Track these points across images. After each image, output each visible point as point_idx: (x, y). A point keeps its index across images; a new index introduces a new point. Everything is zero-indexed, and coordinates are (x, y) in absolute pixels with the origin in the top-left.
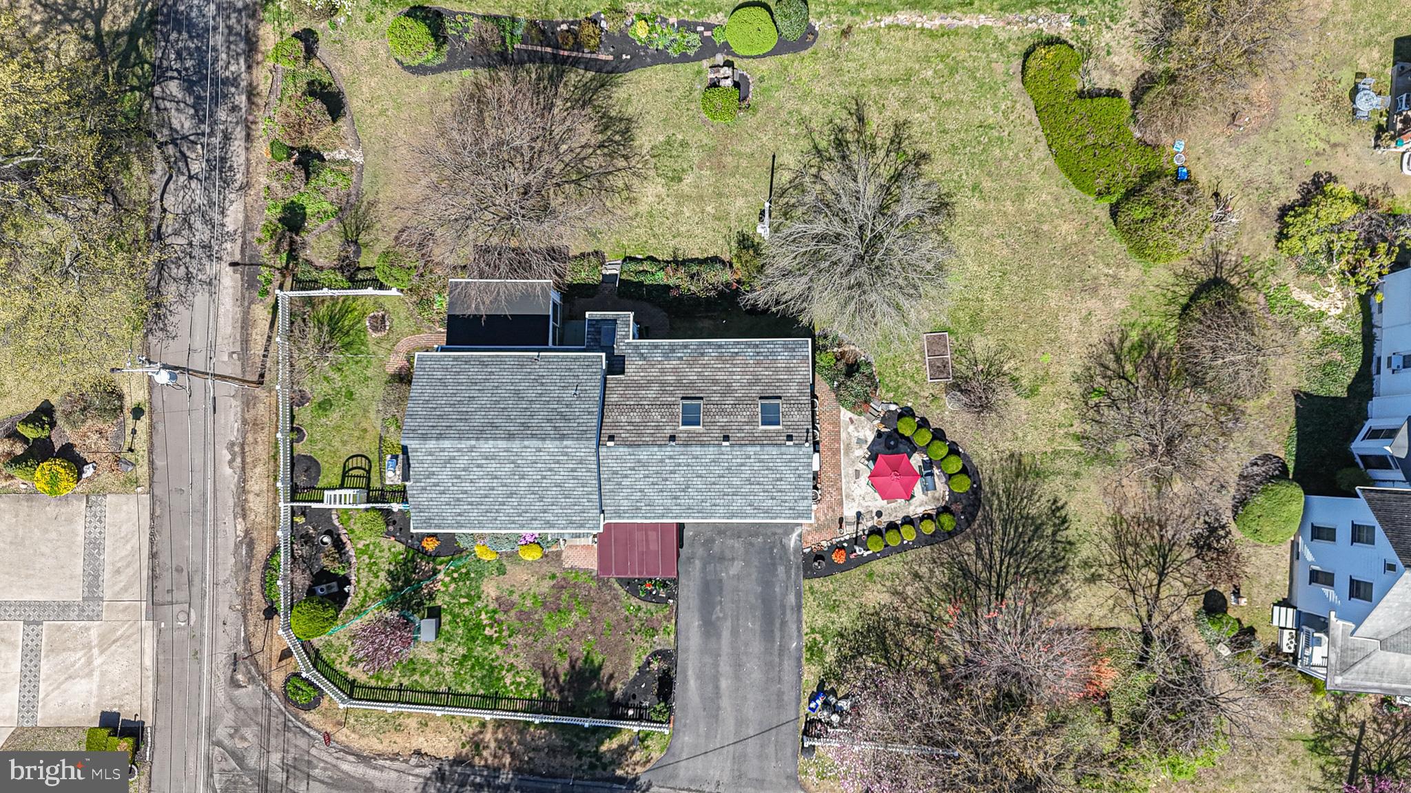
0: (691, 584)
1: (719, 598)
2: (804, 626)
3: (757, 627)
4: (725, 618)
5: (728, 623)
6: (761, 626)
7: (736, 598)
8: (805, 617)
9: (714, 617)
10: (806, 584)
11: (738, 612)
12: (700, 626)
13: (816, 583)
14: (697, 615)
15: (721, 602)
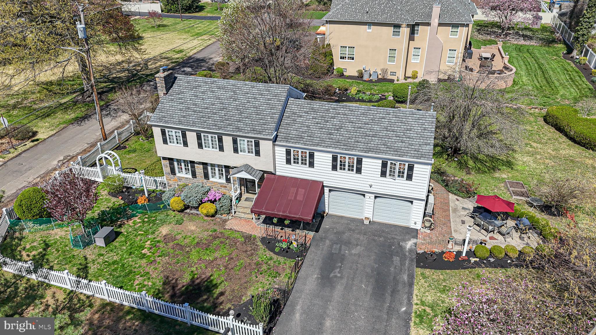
0: (319, 252)
1: (340, 264)
2: (415, 297)
3: (370, 289)
4: (341, 278)
5: (344, 281)
6: (374, 289)
7: (354, 267)
8: (415, 292)
9: (332, 275)
10: (418, 271)
11: (354, 276)
12: (318, 278)
13: (427, 272)
14: (317, 271)
15: (341, 267)
